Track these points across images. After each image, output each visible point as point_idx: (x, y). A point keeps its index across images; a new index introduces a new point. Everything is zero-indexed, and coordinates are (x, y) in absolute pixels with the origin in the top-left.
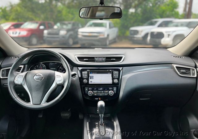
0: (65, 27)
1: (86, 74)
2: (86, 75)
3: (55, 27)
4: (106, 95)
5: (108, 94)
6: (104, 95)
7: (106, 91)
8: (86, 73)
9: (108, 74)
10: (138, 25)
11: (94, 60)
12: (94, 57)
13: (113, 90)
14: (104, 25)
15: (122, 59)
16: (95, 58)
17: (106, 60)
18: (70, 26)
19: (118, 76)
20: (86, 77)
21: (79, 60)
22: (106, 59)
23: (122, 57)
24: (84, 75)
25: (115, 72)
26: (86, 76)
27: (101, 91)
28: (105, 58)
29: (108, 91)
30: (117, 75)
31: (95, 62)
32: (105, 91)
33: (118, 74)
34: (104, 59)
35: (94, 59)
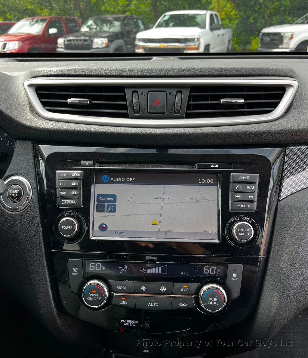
0: (106, 28)
1: (74, 183)
2: (74, 193)
3: (84, 29)
4: (182, 304)
5: (197, 300)
6: (174, 307)
7: (185, 287)
8: (76, 178)
9: (197, 184)
10: (282, 22)
11: (125, 107)
12: (121, 88)
13: (222, 281)
14: (199, 20)
15: (280, 97)
16: (128, 93)
17: (189, 107)
18: (117, 27)
19: (254, 197)
20: (73, 202)
21: (45, 105)
22: (191, 98)
23: (282, 89)
24: (62, 189)
25: (243, 177)
26: (74, 197)
27: (153, 285)
28: (186, 93)
29: (194, 286)
30: (252, 192)
31: (125, 116)
32: (177, 285)
33: (255, 188)
34: (180, 99)
35: (124, 98)
